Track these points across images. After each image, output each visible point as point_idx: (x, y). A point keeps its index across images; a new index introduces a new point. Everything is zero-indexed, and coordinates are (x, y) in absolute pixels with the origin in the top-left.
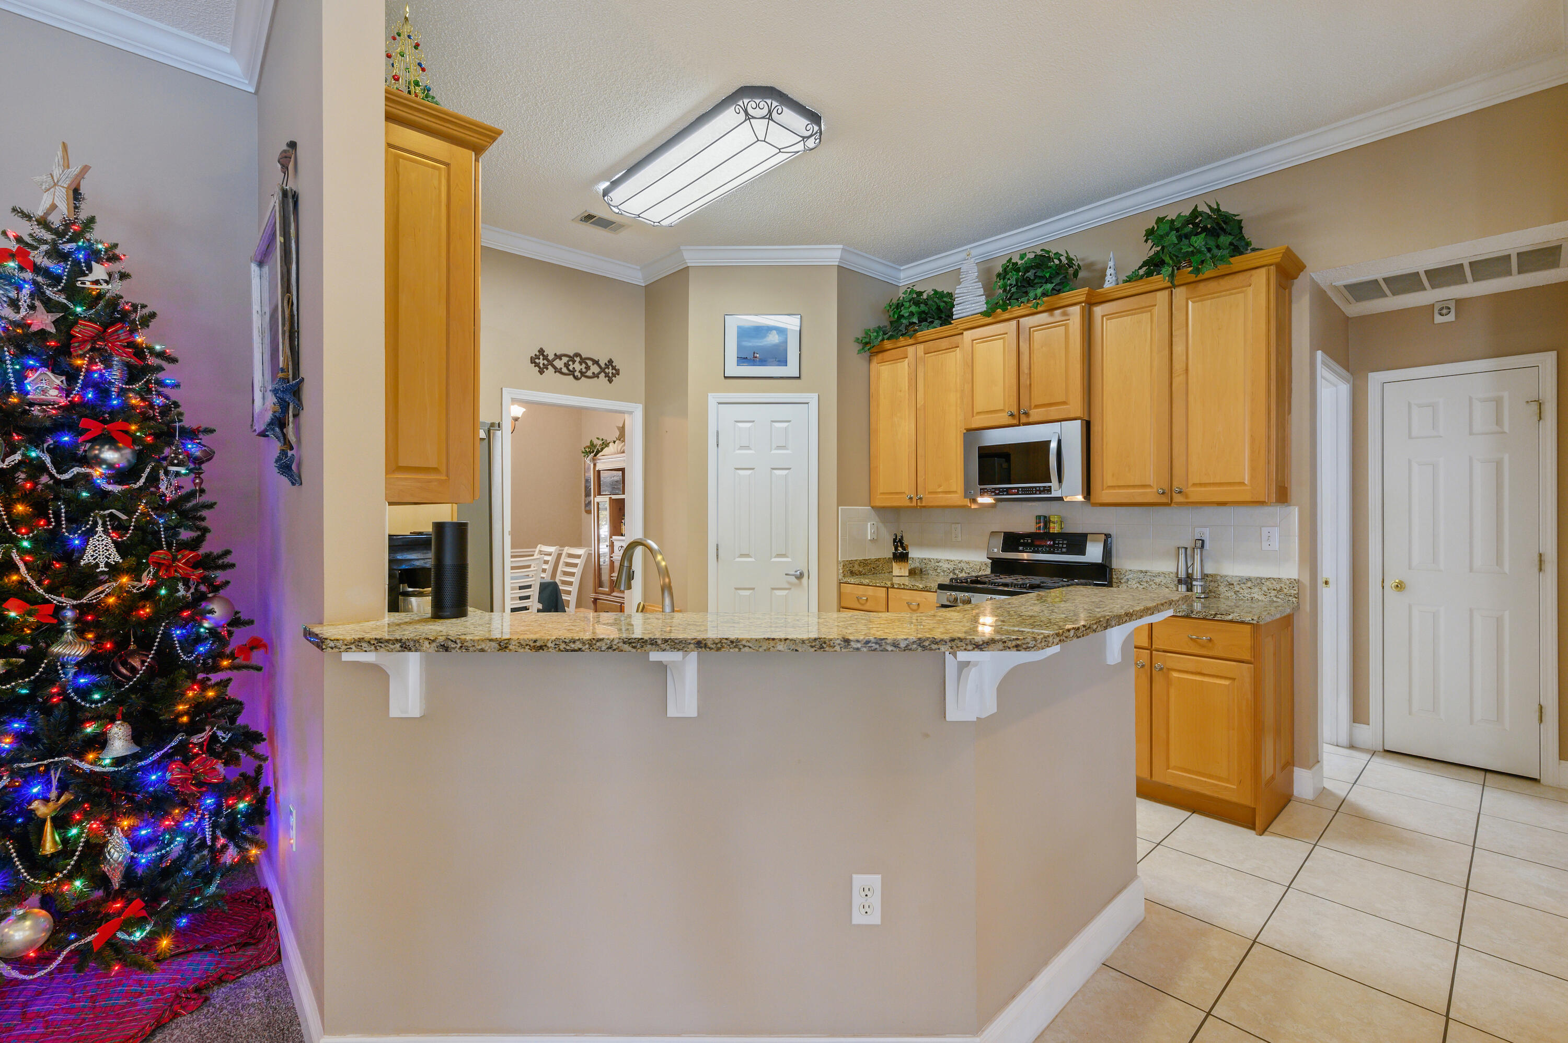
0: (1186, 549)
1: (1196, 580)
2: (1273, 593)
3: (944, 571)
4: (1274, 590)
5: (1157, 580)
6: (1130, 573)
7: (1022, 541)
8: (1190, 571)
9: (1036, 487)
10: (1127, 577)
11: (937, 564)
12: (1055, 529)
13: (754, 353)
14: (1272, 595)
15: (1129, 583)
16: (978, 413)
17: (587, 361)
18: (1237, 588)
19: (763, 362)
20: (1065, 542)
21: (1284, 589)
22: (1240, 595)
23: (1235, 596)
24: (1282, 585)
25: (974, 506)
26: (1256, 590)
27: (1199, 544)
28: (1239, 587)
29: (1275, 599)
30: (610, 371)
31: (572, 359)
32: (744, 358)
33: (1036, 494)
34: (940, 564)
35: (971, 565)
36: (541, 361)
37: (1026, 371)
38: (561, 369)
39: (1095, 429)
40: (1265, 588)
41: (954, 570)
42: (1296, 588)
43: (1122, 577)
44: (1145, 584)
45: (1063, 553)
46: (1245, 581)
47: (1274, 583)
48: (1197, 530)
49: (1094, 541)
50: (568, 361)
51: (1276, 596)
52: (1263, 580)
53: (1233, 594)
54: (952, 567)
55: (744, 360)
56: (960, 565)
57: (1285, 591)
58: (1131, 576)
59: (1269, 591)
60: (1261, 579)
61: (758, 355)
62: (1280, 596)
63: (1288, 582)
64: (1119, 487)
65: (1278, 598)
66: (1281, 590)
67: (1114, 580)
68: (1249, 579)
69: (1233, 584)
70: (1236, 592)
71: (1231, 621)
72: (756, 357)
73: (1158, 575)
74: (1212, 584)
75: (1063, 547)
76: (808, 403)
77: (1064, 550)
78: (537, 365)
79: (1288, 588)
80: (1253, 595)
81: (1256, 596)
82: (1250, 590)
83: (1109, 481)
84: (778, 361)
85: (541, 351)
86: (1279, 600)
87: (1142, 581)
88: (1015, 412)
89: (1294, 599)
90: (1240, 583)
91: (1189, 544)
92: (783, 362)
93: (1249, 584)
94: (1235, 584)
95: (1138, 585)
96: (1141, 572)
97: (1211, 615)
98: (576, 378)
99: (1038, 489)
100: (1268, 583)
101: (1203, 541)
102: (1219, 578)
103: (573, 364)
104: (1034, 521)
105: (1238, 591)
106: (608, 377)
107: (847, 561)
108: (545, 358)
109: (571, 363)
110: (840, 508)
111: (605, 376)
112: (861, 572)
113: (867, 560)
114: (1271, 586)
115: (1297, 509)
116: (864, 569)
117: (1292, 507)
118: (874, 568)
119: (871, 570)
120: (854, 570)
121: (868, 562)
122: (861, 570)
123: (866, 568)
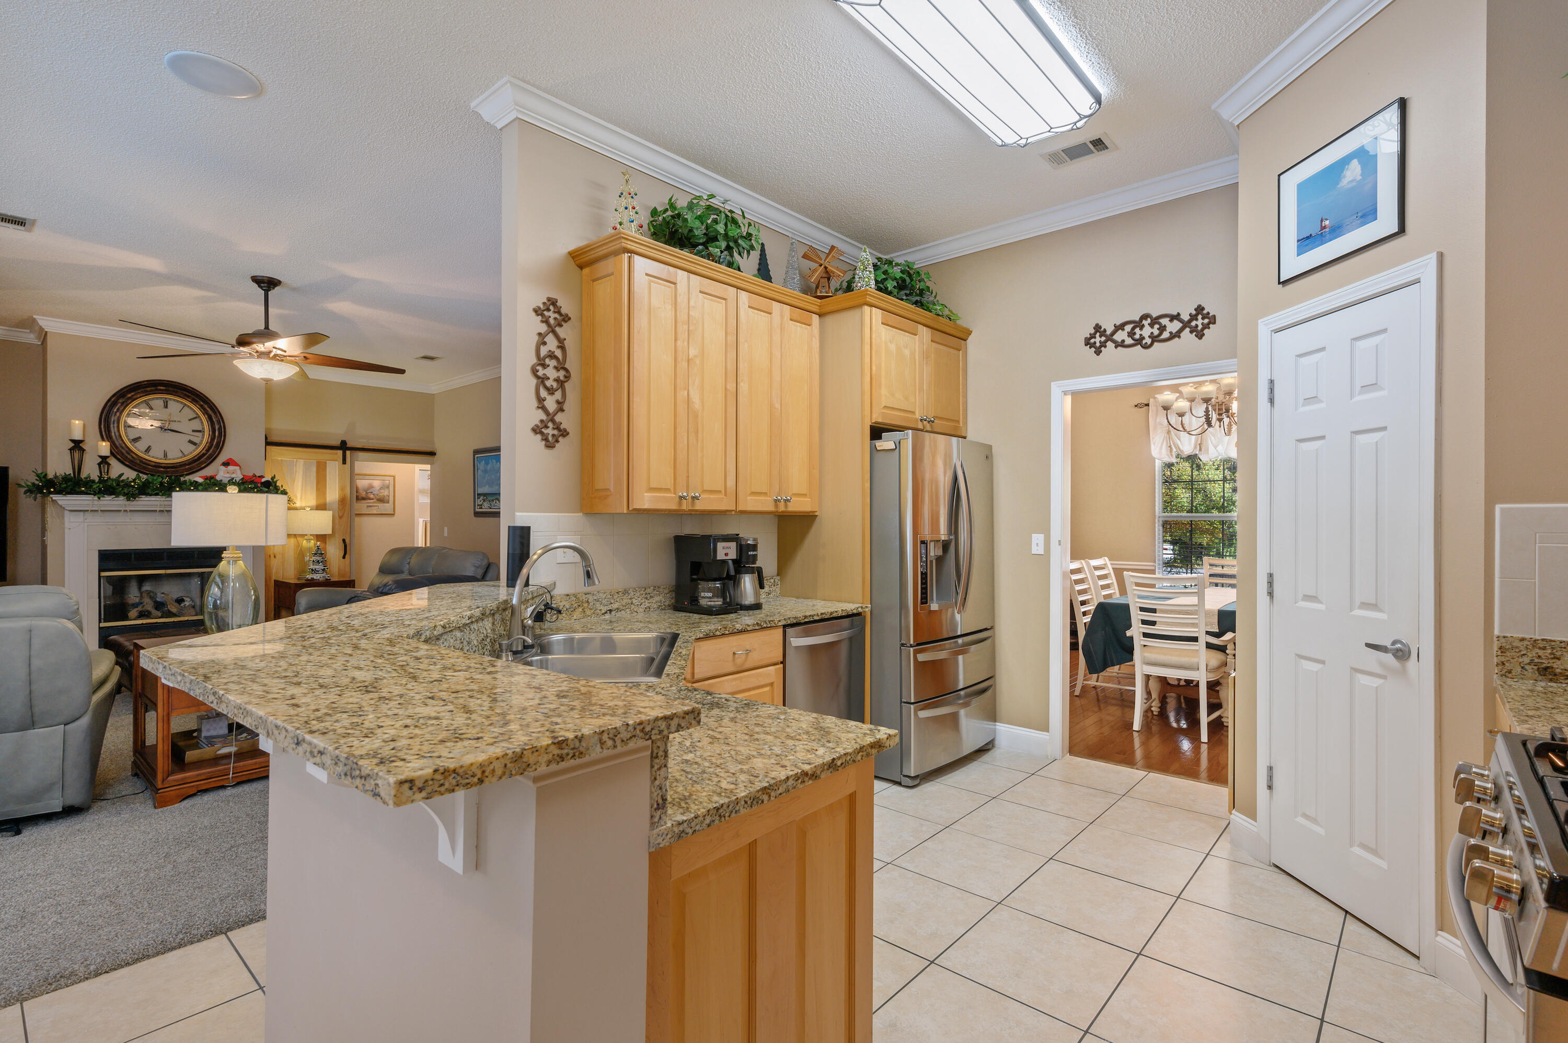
13: (1322, 221)
17: (1161, 320)
30: (1199, 322)
31: (1139, 324)
32: (1308, 238)
36: (1098, 340)
38: (1123, 341)
50: (1133, 329)
55: (1308, 241)
61: (1327, 223)
72: (1325, 227)
76: (1417, 281)
78: (1092, 345)
84: (1362, 217)
85: (1097, 328)
92: (1369, 214)
98: (1147, 347)
103: (1141, 329)
106: (1197, 331)
107: (1522, 640)
108: (1103, 333)
109: (1137, 330)
110: (1498, 508)
111: (1191, 332)
120: (1557, 664)
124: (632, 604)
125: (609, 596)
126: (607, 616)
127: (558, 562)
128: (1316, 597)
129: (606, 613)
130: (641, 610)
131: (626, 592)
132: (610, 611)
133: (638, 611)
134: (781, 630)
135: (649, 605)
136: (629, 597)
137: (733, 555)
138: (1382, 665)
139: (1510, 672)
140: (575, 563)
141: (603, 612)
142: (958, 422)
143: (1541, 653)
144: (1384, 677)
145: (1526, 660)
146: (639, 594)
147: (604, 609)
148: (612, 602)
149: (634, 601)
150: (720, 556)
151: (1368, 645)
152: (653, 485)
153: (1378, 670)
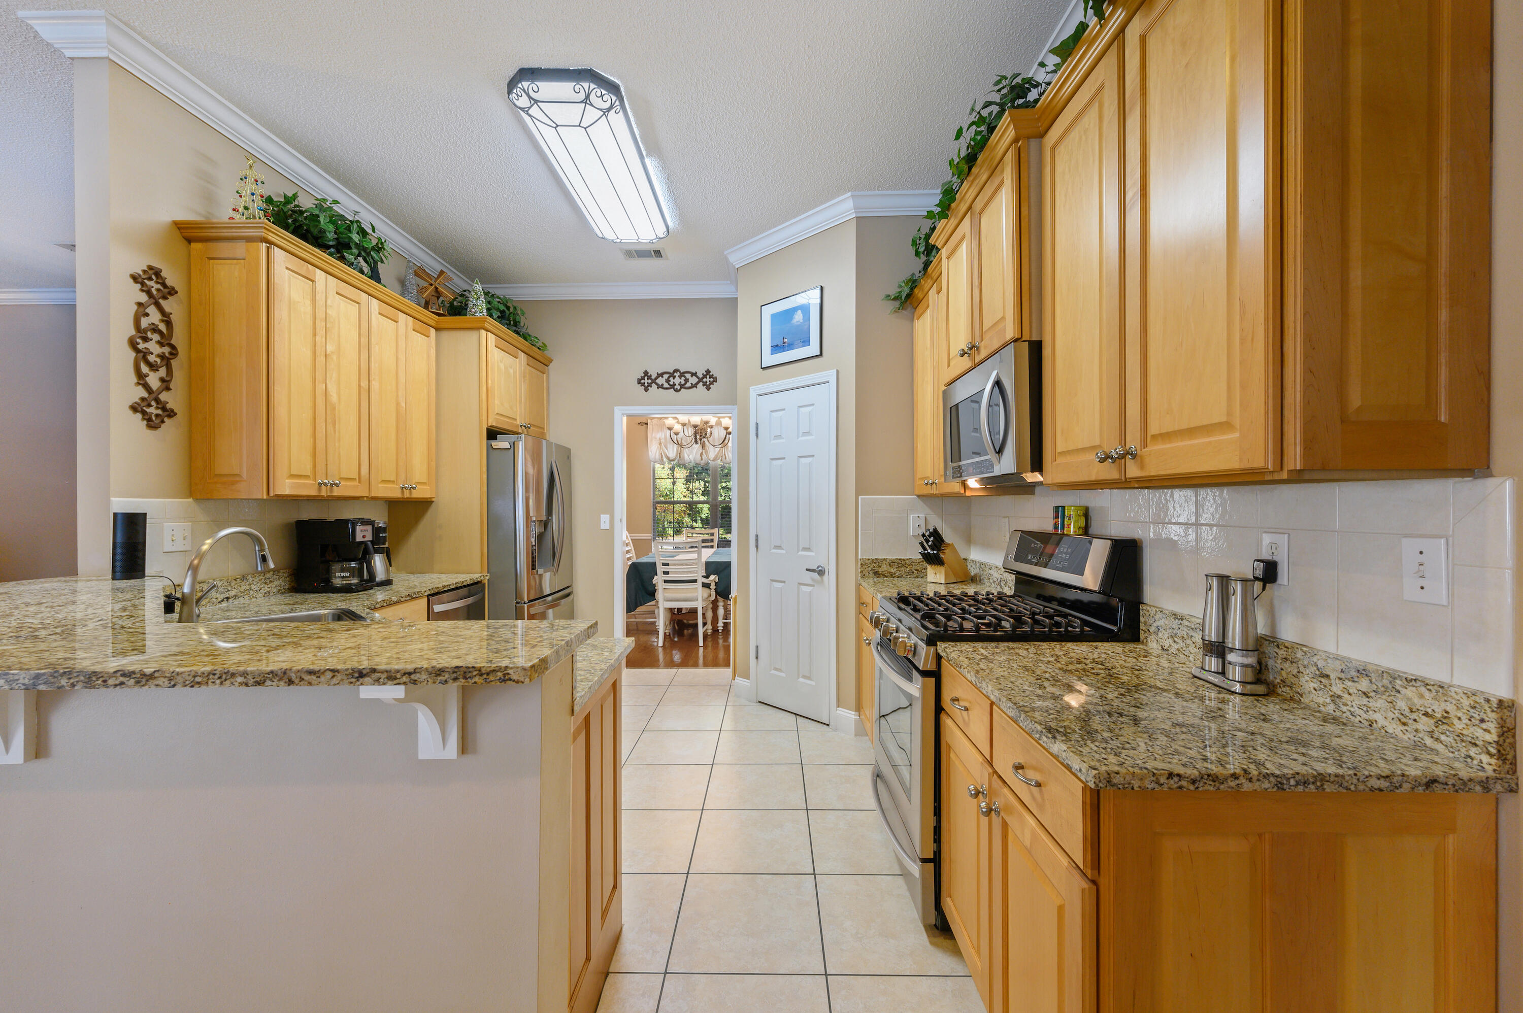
1: (1232, 650)
2: (1425, 724)
3: (994, 582)
4: (1426, 714)
6: (1163, 618)
7: (1033, 546)
9: (982, 462)
14: (1420, 727)
15: (1160, 635)
16: (952, 360)
17: (686, 375)
18: (1337, 688)
19: (791, 346)
21: (1456, 721)
22: (1344, 709)
23: (1331, 707)
24: (1450, 708)
26: (1379, 703)
27: (1268, 571)
28: (1338, 685)
29: (1429, 741)
30: (708, 380)
31: (672, 375)
32: (777, 345)
34: (991, 572)
36: (646, 381)
38: (663, 385)
39: (1045, 352)
40: (1402, 704)
41: (1000, 581)
43: (1151, 623)
45: (1064, 569)
46: (1354, 673)
47: (1427, 694)
48: (1267, 539)
50: (669, 377)
51: (1431, 733)
52: (1398, 682)
53: (1328, 700)
54: (999, 577)
55: (776, 348)
56: (1004, 575)
57: (1459, 725)
58: (1162, 622)
59: (1414, 716)
60: (1393, 676)
61: (786, 340)
62: (1443, 738)
63: (1466, 702)
64: (1069, 453)
65: (1437, 739)
66: (1447, 719)
67: (1142, 626)
68: (1363, 672)
69: (1328, 676)
70: (1335, 698)
72: (785, 343)
74: (1287, 665)
76: (828, 382)
78: (643, 385)
79: (1465, 721)
80: (1374, 716)
81: (1376, 716)
82: (1365, 700)
83: (1059, 443)
84: (801, 343)
85: (646, 373)
86: (1440, 747)
87: (1176, 634)
90: (1342, 676)
91: (1248, 568)
92: (806, 342)
93: (1364, 684)
94: (1332, 676)
95: (1170, 641)
96: (1176, 616)
98: (676, 391)
99: (984, 464)
100: (1409, 692)
101: (1275, 567)
103: (674, 379)
104: (1051, 514)
105: (1339, 697)
106: (706, 385)
107: (869, 559)
108: (650, 377)
109: (671, 379)
110: (860, 497)
111: (703, 385)
112: (895, 574)
113: (904, 560)
114: (1417, 701)
115: (1508, 485)
116: (900, 571)
117: (1491, 482)
118: (917, 570)
119: (913, 572)
120: (880, 570)
121: (907, 562)
122: (893, 571)
123: (902, 569)
124: (251, 589)
125: (226, 584)
126: (224, 604)
127: (165, 551)
128: (780, 546)
129: (223, 601)
130: (260, 595)
131: (244, 578)
132: (228, 598)
133: (257, 597)
134: (426, 599)
135: (268, 590)
136: (248, 583)
137: (369, 537)
138: (813, 580)
139: (864, 575)
140: (186, 551)
141: (220, 600)
142: (544, 428)
143: (874, 565)
144: (813, 586)
145: (870, 569)
146: (258, 579)
147: (221, 597)
148: (230, 589)
149: (253, 586)
150: (359, 538)
151: (807, 570)
152: (294, 472)
153: (811, 582)
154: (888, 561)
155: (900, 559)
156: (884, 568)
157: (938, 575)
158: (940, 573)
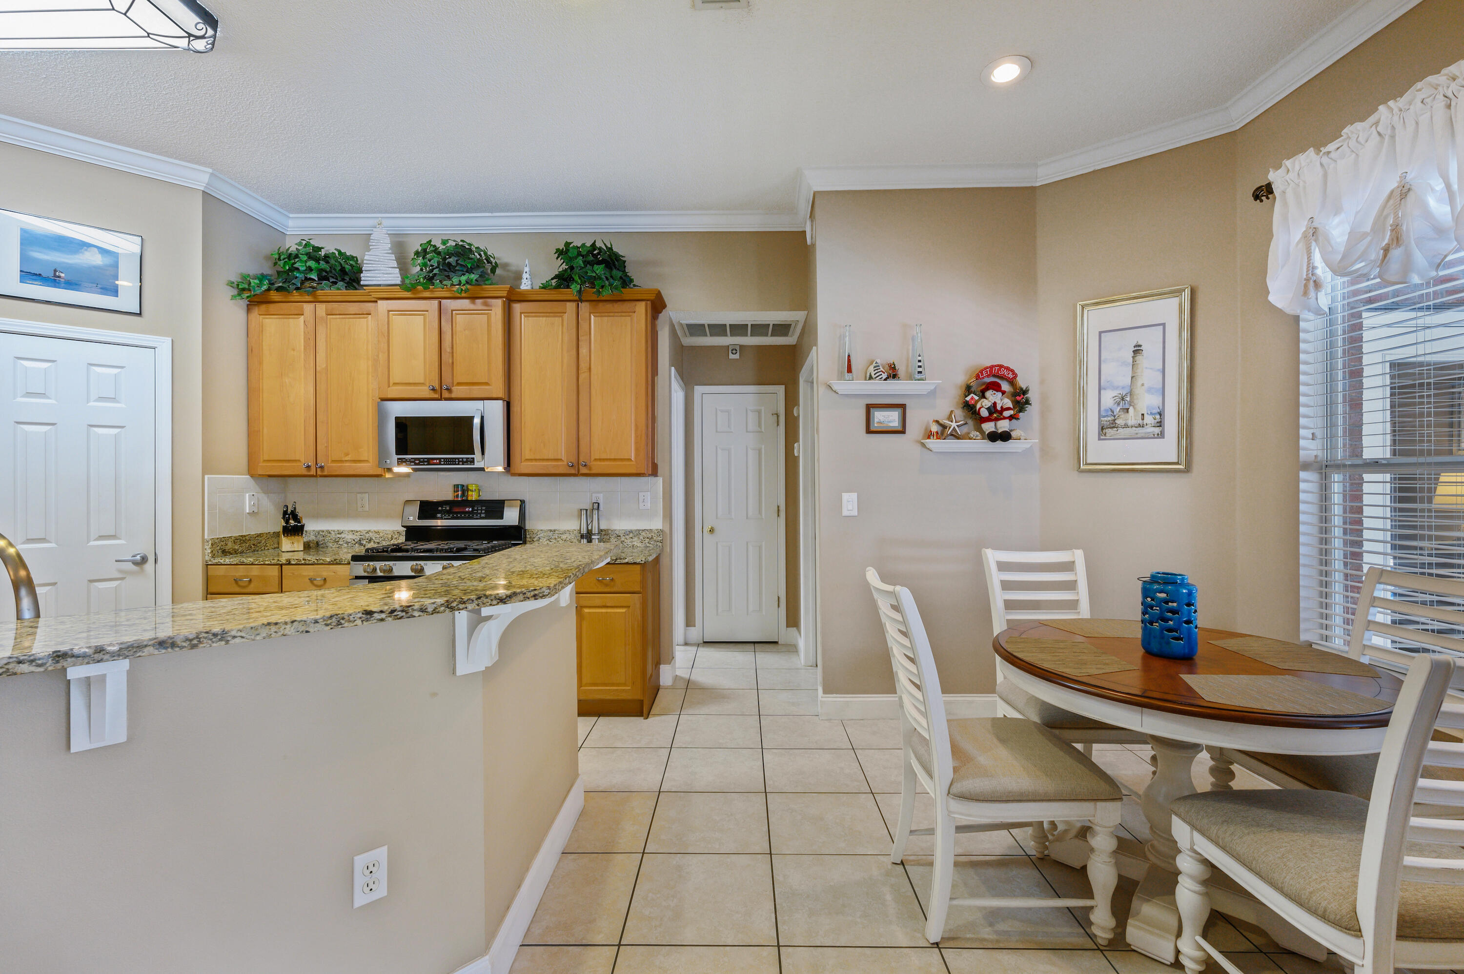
0: (587, 510)
1: (594, 534)
2: (647, 540)
3: (347, 543)
5: (564, 537)
6: (541, 532)
7: (440, 508)
8: (590, 528)
9: (458, 458)
10: (538, 536)
11: (339, 536)
12: (473, 496)
13: (54, 271)
14: (646, 542)
15: (541, 540)
16: (395, 384)
18: (623, 539)
19: (71, 285)
20: (484, 508)
22: (625, 544)
24: (653, 534)
25: (388, 475)
26: (636, 539)
27: (596, 506)
28: (624, 537)
29: (648, 545)
33: (458, 464)
34: (343, 536)
35: (381, 535)
37: (449, 350)
39: (515, 409)
40: (641, 538)
41: (360, 540)
42: (661, 536)
43: (534, 536)
44: (554, 541)
45: (481, 518)
46: (628, 533)
47: (647, 533)
48: (595, 495)
49: (510, 506)
54: (357, 538)
56: (367, 535)
57: (655, 538)
58: (542, 535)
59: (644, 539)
60: (639, 530)
61: (62, 275)
63: (656, 532)
64: (536, 460)
66: (652, 538)
67: (528, 539)
68: (631, 532)
70: (622, 542)
71: (627, 563)
72: (59, 277)
73: (565, 532)
74: (606, 536)
75: (481, 513)
76: (155, 348)
77: (483, 515)
79: (657, 536)
80: (634, 543)
81: (635, 543)
82: (631, 540)
83: (527, 454)
86: (651, 545)
87: (551, 538)
88: (437, 387)
89: (660, 544)
90: (624, 534)
91: (588, 506)
93: (631, 535)
95: (548, 542)
96: (551, 531)
97: (613, 560)
99: (461, 460)
100: (643, 534)
101: (598, 504)
102: (610, 532)
104: (451, 489)
105: (624, 541)
107: (218, 539)
110: (206, 477)
112: (238, 550)
113: (245, 536)
114: (645, 535)
115: (661, 479)
116: (242, 547)
117: (658, 478)
118: (254, 545)
119: (251, 547)
120: (227, 548)
121: (247, 538)
122: (237, 548)
123: (244, 545)
128: (45, 539)
138: (124, 572)
145: (219, 548)
153: (119, 575)
154: (233, 538)
155: (242, 536)
156: (230, 546)
157: (295, 545)
158: (298, 542)
